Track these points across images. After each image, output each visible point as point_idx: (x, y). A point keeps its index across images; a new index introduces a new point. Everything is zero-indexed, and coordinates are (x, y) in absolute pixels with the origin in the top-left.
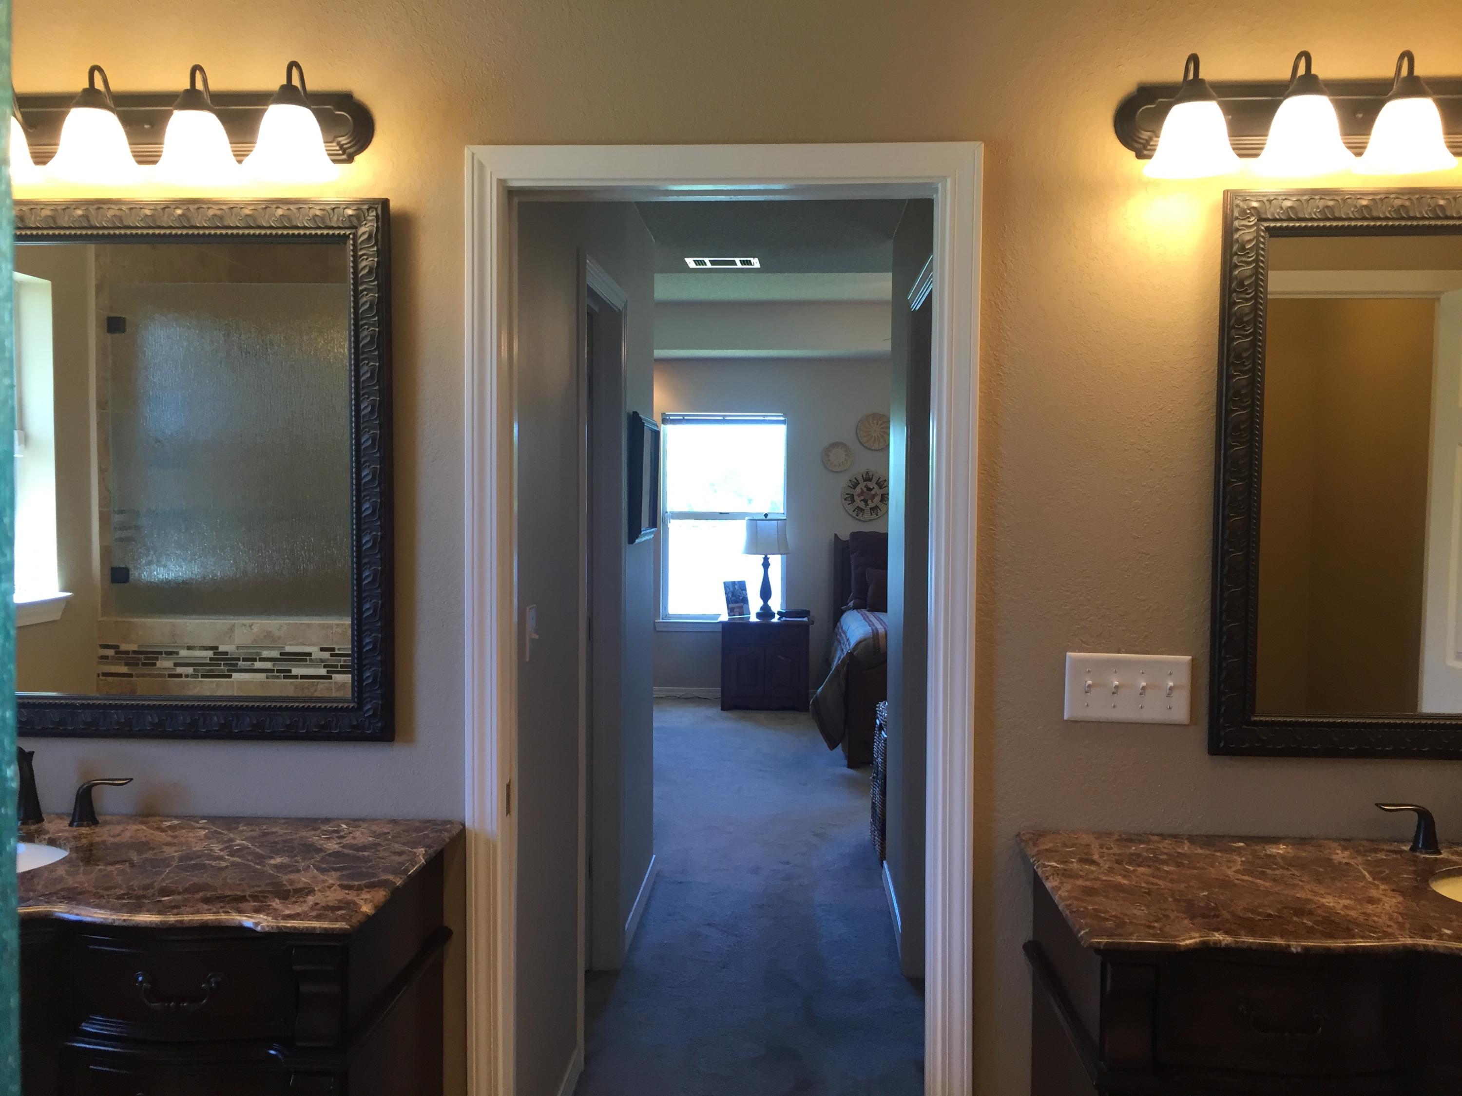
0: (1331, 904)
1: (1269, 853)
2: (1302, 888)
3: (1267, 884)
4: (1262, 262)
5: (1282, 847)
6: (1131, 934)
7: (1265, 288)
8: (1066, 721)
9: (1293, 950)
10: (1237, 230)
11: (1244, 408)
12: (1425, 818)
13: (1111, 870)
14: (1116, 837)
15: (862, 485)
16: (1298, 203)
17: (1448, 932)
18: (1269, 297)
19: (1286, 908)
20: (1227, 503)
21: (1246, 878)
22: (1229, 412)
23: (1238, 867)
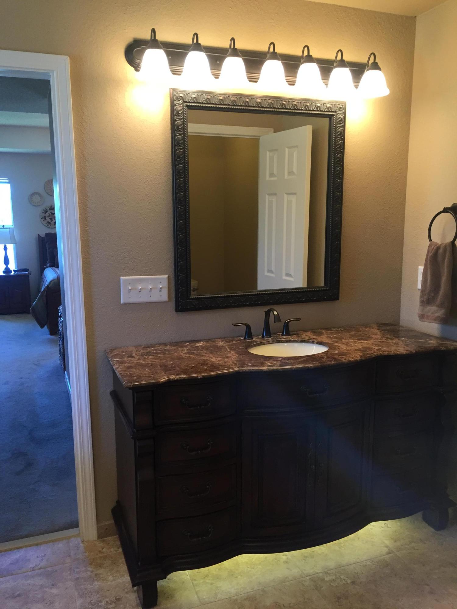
0: (214, 360)
1: (197, 345)
2: (206, 356)
3: (194, 356)
4: (186, 119)
5: (202, 343)
6: (142, 380)
7: (187, 130)
8: (123, 304)
9: (199, 377)
10: (176, 105)
11: (182, 178)
12: (248, 327)
13: (139, 359)
14: (143, 347)
15: (49, 212)
16: (197, 96)
17: (250, 364)
18: (189, 134)
19: (199, 364)
20: (177, 215)
21: (187, 355)
22: (176, 179)
23: (185, 352)
